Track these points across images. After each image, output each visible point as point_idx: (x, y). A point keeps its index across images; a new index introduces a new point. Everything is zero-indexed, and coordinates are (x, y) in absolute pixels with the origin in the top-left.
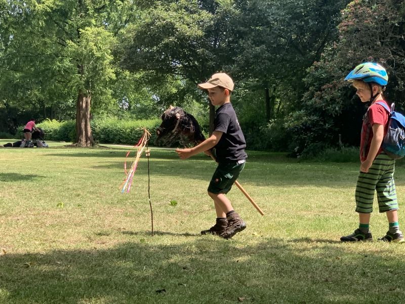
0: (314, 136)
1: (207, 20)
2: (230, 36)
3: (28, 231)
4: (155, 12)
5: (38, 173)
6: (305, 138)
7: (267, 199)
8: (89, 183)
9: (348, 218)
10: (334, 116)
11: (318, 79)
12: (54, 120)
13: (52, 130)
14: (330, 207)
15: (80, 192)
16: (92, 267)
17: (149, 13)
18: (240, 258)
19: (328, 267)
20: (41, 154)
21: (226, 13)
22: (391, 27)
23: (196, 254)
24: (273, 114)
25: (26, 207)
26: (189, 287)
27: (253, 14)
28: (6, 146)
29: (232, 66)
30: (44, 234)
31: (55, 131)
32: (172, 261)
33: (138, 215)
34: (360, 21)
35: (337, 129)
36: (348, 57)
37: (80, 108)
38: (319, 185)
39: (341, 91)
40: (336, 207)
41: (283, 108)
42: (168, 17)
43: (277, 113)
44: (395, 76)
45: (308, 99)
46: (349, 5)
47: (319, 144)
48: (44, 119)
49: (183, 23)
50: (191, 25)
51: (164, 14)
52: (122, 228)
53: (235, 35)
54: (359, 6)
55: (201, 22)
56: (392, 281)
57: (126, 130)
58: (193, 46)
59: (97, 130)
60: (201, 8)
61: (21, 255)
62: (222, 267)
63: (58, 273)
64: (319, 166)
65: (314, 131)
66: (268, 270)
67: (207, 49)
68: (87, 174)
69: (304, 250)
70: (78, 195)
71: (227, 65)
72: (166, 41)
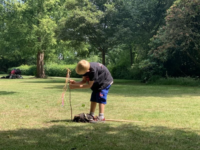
0: (154, 72)
1: (101, 15)
2: (112, 23)
3: (10, 119)
4: (75, 11)
5: (17, 91)
6: (149, 73)
7: (130, 103)
8: (42, 96)
9: (169, 112)
10: (163, 62)
11: (155, 44)
12: (26, 65)
13: (25, 70)
14: (161, 107)
15: (37, 100)
16: (41, 137)
17: (72, 12)
18: (115, 132)
19: (158, 136)
20: (19, 82)
21: (111, 11)
22: (191, 18)
23: (93, 130)
24: (134, 61)
25: (10, 108)
26: (88, 147)
27: (123, 12)
28: (2, 78)
29: (113, 38)
30: (18, 121)
31: (27, 70)
32: (81, 134)
33: (65, 111)
34: (176, 15)
35: (165, 69)
36: (170, 33)
37: (38, 59)
38: (156, 96)
39: (167, 49)
40: (164, 107)
41: (139, 58)
42: (82, 14)
43: (136, 61)
44: (193, 42)
45: (151, 54)
46: (170, 7)
47: (157, 76)
48: (21, 64)
49: (89, 17)
50: (93, 18)
51: (80, 12)
52: (57, 117)
53: (115, 23)
54: (175, 8)
55: (98, 16)
56: (189, 143)
57: (61, 70)
58: (94, 28)
59: (47, 70)
60: (98, 10)
61: (5, 131)
62: (105, 137)
63: (24, 140)
64: (156, 87)
65: (154, 70)
66: (128, 138)
67: (101, 30)
68: (42, 91)
69: (146, 128)
70: (36, 102)
71: (111, 37)
72: (81, 25)
